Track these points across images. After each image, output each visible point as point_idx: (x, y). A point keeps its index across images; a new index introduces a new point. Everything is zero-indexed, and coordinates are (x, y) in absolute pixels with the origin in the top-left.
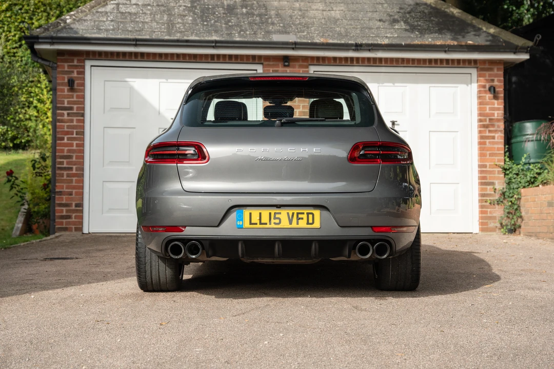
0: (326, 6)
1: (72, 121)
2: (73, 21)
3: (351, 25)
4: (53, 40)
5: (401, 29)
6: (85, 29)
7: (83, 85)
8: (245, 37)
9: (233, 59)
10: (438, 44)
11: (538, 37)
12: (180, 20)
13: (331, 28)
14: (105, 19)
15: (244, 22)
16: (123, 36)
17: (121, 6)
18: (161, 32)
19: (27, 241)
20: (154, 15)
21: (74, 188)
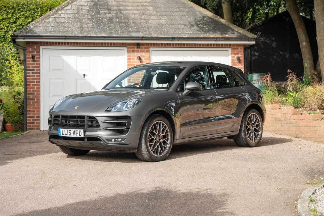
0: (158, 17)
1: (34, 76)
2: (34, 27)
3: (170, 27)
4: (25, 37)
5: (194, 29)
6: (40, 31)
7: (39, 58)
8: (118, 34)
9: (113, 45)
10: (212, 37)
11: (259, 33)
12: (86, 26)
13: (160, 29)
14: (49, 26)
15: (117, 26)
16: (59, 35)
17: (56, 18)
18: (77, 32)
19: (15, 135)
20: (73, 23)
21: (36, 108)
